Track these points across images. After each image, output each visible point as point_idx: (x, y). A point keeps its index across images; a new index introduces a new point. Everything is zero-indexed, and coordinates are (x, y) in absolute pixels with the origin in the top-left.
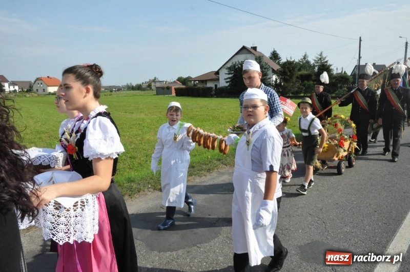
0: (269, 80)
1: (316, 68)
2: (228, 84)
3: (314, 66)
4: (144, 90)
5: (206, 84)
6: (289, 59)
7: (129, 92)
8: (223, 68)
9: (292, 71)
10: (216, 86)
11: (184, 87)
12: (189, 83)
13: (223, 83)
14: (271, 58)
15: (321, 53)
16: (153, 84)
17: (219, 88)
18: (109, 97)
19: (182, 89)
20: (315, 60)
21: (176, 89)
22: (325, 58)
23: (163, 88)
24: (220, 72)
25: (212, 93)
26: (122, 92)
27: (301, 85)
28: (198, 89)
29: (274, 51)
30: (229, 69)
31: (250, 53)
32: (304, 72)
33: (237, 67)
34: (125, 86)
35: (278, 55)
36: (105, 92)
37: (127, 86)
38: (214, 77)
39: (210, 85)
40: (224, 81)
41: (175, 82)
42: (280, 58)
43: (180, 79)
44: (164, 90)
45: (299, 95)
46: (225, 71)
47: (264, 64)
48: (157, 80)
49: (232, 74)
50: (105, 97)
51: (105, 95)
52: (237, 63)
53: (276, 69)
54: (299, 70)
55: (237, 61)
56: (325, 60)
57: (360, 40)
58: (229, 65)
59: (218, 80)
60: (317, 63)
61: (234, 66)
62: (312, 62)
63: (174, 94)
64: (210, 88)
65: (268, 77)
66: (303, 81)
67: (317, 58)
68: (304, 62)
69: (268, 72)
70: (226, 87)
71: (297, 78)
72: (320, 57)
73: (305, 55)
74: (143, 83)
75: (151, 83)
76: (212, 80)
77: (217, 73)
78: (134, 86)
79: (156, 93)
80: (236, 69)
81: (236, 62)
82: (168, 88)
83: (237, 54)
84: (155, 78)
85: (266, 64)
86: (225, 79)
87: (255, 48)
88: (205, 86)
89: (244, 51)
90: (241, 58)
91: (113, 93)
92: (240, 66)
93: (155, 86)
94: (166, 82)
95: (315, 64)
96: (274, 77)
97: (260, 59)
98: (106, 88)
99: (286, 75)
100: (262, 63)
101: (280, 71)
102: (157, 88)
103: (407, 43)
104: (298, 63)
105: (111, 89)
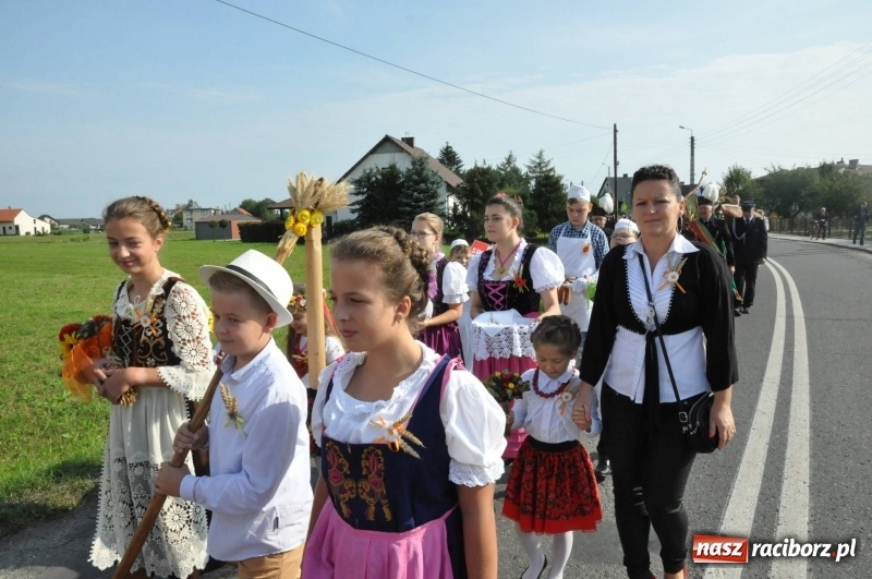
0: (440, 207)
1: (533, 183)
2: (356, 215)
3: (527, 180)
6: (480, 165)
9: (487, 189)
10: (329, 219)
11: (259, 221)
12: (268, 214)
13: (344, 213)
14: (441, 161)
15: (541, 153)
16: (186, 216)
17: (336, 224)
18: (82, 243)
19: (255, 226)
20: (529, 167)
21: (242, 228)
22: (549, 162)
23: (211, 225)
29: (448, 147)
30: (358, 183)
31: (402, 150)
33: (374, 179)
35: (455, 154)
36: (70, 233)
40: (348, 209)
41: (235, 210)
42: (460, 161)
43: (246, 205)
44: (213, 228)
46: (348, 187)
47: (431, 173)
48: (194, 206)
49: (363, 193)
50: (73, 244)
51: (72, 240)
52: (375, 171)
53: (454, 185)
54: (500, 186)
55: (373, 167)
56: (549, 168)
57: (615, 131)
58: (357, 175)
60: (534, 172)
61: (369, 177)
62: (524, 171)
63: (236, 237)
65: (439, 200)
67: (533, 162)
68: (509, 169)
69: (438, 191)
70: (352, 221)
72: (538, 161)
73: (510, 156)
75: (181, 213)
79: (194, 236)
80: (372, 184)
81: (371, 170)
82: (224, 225)
83: (373, 152)
84: (191, 201)
85: (435, 174)
86: (349, 205)
87: (410, 141)
89: (388, 145)
90: (383, 161)
91: (91, 234)
92: (379, 177)
93: (191, 219)
94: (215, 210)
95: (530, 174)
96: (452, 201)
97: (420, 162)
98: (73, 224)
99: (477, 195)
100: (425, 173)
101: (464, 189)
102: (197, 223)
103: (692, 139)
104: (497, 172)
105: (84, 226)
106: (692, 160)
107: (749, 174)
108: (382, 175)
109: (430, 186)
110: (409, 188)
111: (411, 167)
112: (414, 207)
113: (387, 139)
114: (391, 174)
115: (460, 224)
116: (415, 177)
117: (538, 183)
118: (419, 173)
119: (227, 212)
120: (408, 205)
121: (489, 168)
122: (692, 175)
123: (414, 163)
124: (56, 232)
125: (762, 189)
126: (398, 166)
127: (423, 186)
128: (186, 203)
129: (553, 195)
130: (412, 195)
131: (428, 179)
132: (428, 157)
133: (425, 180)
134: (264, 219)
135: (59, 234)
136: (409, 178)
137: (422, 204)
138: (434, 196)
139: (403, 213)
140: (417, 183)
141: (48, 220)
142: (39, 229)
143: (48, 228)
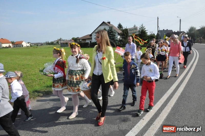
0: (116, 38)
4: (55, 44)
5: (86, 41)
6: (126, 28)
7: (47, 46)
10: (91, 42)
14: (118, 27)
15: (142, 25)
16: (59, 42)
18: (36, 48)
20: (139, 28)
22: (144, 27)
23: (64, 44)
24: (92, 35)
25: (88, 46)
26: (43, 46)
29: (120, 24)
31: (107, 25)
34: (45, 43)
35: (122, 25)
36: (34, 46)
38: (89, 37)
39: (88, 41)
40: (94, 39)
41: (70, 40)
42: (123, 27)
43: (73, 39)
46: (94, 34)
47: (114, 30)
48: (61, 39)
50: (34, 49)
51: (34, 48)
53: (119, 33)
56: (144, 28)
57: (158, 19)
58: (96, 31)
59: (91, 39)
64: (88, 43)
65: (116, 37)
67: (140, 27)
69: (116, 34)
72: (142, 26)
73: (135, 26)
74: (54, 41)
75: (58, 41)
76: (88, 39)
77: (91, 35)
78: (50, 42)
79: (60, 46)
82: (66, 43)
83: (100, 25)
84: (61, 38)
85: (115, 30)
86: (95, 38)
87: (109, 23)
89: (104, 24)
90: (102, 28)
94: (66, 40)
95: (140, 30)
96: (119, 37)
98: (35, 44)
99: (125, 35)
100: (112, 30)
101: (122, 34)
102: (61, 43)
103: (180, 20)
105: (37, 45)
106: (180, 25)
107: (195, 28)
109: (113, 33)
111: (109, 29)
113: (104, 22)
115: (121, 42)
116: (110, 31)
118: (111, 30)
122: (180, 29)
123: (110, 28)
124: (31, 46)
125: (199, 32)
126: (106, 29)
127: (112, 33)
128: (60, 39)
129: (144, 35)
130: (109, 35)
131: (113, 32)
132: (113, 26)
133: (112, 32)
135: (32, 46)
137: (112, 38)
138: (115, 36)
140: (110, 33)
141: (29, 43)
142: (27, 46)
143: (29, 45)
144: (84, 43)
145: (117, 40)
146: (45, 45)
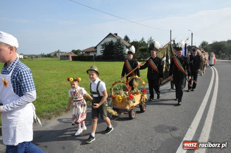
0: (124, 52)
1: (149, 45)
2: (102, 54)
3: (147, 44)
4: (52, 57)
5: (89, 54)
6: (135, 41)
7: (43, 58)
8: (99, 45)
9: (137, 47)
10: (95, 55)
11: (77, 55)
12: (79, 53)
13: (99, 53)
14: (124, 40)
15: (151, 37)
16: (57, 54)
17: (97, 56)
18: (31, 61)
19: (76, 57)
20: (148, 41)
21: (72, 57)
22: (153, 40)
23: (64, 56)
24: (97, 47)
25: (93, 59)
26: (39, 58)
27: (141, 54)
28: (85, 57)
29: (126, 36)
30: (103, 45)
31: (114, 37)
32: (142, 47)
33: (107, 44)
34: (40, 55)
35: (128, 38)
36: (28, 58)
37: (41, 55)
38: (94, 50)
39: (92, 54)
40: (100, 52)
41: (70, 52)
42: (129, 40)
43: (73, 51)
44: (65, 57)
45: (140, 60)
46: (100, 47)
47: (122, 43)
48: (59, 51)
49: (104, 48)
50: (29, 61)
51: (29, 60)
53: (128, 46)
54: (140, 46)
55: (107, 41)
56: (153, 41)
57: (171, 32)
58: (102, 43)
59: (96, 51)
60: (149, 42)
61: (105, 44)
62: (146, 42)
63: (71, 59)
64: (92, 56)
65: (124, 50)
66: (142, 52)
67: (149, 40)
68: (142, 42)
69: (124, 47)
70: (101, 56)
71: (139, 50)
72: (150, 39)
73: (143, 38)
74: (51, 53)
75: (56, 53)
76: (92, 52)
77: (96, 48)
78: (46, 55)
79: (60, 59)
80: (106, 46)
81: (106, 42)
82: (68, 56)
83: (107, 37)
84: (59, 50)
85: (123, 43)
86: (100, 51)
87: (116, 34)
88: (89, 55)
89: (110, 35)
90: (109, 40)
91: (34, 59)
92: (108, 44)
93: (59, 55)
94: (65, 52)
96: (127, 50)
97: (119, 40)
98: (29, 56)
100: (120, 43)
102: (60, 56)
103: (192, 33)
104: (139, 43)
105: (31, 57)
106: (192, 39)
107: (207, 43)
108: (109, 43)
109: (121, 46)
110: (116, 47)
111: (117, 41)
112: (117, 52)
113: (110, 34)
114: (111, 43)
117: (150, 46)
118: (119, 43)
119: (68, 53)
120: (116, 51)
121: (137, 42)
122: (192, 43)
123: (117, 40)
124: (24, 58)
125: (211, 47)
126: (113, 41)
127: (120, 46)
128: (57, 51)
130: (117, 48)
131: (121, 44)
132: (121, 39)
133: (120, 45)
134: (78, 55)
136: (116, 44)
137: (119, 51)
138: (123, 49)
139: (114, 53)
140: (118, 45)
141: (22, 55)
142: (20, 57)
143: (22, 57)
144: (88, 56)
145: (125, 54)
146: (40, 57)
